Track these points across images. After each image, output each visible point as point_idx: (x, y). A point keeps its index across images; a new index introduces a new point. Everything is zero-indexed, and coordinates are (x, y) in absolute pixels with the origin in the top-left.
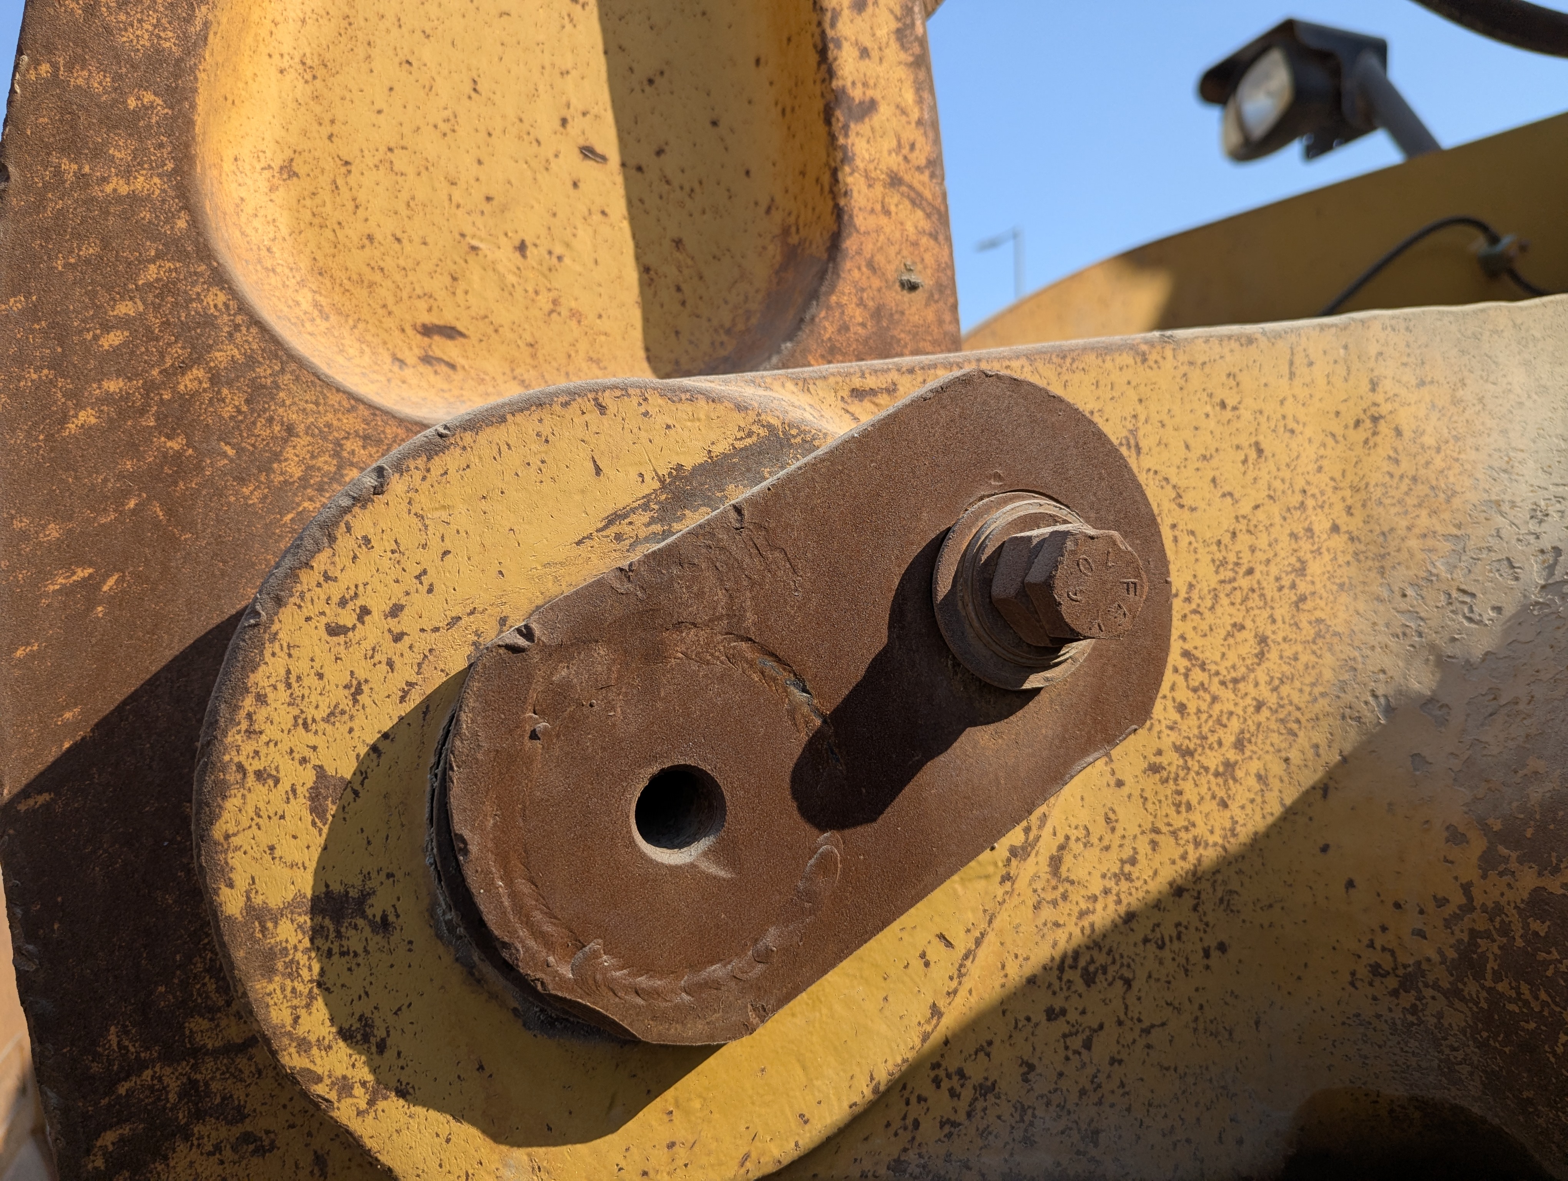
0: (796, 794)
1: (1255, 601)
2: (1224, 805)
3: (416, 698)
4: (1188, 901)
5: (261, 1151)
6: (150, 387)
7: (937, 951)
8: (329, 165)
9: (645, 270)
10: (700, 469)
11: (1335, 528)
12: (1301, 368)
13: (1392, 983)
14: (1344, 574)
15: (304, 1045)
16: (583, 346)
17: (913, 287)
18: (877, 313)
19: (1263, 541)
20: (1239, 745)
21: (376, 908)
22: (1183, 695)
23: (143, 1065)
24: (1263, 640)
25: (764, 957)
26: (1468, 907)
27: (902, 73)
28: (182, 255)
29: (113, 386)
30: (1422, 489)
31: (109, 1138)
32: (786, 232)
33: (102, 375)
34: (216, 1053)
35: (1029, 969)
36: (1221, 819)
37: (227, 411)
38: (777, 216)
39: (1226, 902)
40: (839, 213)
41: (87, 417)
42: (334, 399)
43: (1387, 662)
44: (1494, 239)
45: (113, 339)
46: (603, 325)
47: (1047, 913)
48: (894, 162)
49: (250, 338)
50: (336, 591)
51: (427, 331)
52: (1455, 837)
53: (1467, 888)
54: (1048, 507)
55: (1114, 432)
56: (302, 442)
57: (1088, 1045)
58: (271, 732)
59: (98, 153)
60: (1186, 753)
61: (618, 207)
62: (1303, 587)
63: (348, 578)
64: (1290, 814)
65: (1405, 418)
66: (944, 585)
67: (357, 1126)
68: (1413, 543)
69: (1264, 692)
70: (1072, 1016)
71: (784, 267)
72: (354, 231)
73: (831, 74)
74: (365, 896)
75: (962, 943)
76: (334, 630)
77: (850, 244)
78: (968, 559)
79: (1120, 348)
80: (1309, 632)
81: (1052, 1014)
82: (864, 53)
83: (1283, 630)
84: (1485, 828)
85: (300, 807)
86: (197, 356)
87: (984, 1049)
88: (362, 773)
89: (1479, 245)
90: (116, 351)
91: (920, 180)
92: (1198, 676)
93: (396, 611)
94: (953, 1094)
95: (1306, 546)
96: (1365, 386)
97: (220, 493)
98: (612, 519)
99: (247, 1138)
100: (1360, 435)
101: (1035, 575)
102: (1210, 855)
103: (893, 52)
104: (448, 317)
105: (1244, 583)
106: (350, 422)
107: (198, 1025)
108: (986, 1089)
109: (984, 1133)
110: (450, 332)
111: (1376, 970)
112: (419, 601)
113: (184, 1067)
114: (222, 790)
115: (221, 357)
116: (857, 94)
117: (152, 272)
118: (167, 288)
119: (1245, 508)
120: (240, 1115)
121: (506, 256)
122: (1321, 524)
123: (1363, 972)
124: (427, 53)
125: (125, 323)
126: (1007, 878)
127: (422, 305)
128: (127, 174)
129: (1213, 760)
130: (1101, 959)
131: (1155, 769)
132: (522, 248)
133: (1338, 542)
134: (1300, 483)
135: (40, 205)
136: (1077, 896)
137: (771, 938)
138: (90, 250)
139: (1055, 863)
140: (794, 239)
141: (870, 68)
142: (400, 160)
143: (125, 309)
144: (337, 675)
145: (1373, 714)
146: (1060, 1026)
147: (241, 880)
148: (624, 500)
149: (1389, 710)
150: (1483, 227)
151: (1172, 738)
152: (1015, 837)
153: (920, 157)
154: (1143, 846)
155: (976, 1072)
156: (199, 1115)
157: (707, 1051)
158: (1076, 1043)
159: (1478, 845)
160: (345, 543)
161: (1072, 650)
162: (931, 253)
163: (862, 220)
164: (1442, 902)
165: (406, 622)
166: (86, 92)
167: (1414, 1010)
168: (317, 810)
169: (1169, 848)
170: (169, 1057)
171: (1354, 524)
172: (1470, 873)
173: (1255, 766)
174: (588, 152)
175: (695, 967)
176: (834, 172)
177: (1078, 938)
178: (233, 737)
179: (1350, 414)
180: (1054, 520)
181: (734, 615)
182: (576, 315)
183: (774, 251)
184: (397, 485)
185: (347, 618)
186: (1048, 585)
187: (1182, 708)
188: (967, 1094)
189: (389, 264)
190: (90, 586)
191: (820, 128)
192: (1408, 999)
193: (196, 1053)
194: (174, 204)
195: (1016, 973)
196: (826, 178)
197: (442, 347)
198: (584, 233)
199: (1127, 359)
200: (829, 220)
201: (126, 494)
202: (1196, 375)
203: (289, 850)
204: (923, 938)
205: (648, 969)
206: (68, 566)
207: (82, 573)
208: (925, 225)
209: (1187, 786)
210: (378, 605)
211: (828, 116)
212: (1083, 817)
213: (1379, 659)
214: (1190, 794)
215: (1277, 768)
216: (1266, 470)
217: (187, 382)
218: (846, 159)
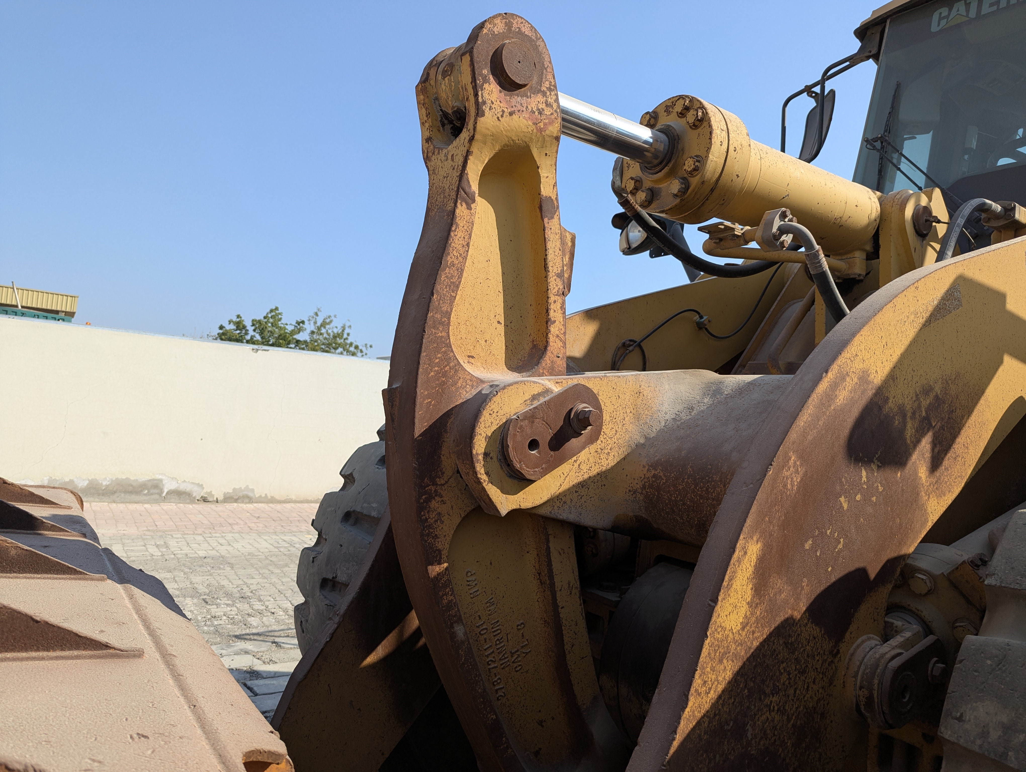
0: (549, 445)
1: (616, 424)
2: (607, 460)
3: (499, 425)
4: (599, 476)
5: (444, 503)
6: (441, 369)
7: (562, 475)
8: (456, 324)
9: (506, 346)
10: (537, 394)
11: (631, 412)
12: (628, 383)
13: (632, 493)
14: (632, 421)
15: (481, 474)
16: (494, 361)
17: (559, 357)
18: (552, 362)
19: (618, 413)
20: (611, 449)
21: (491, 455)
22: (602, 439)
23: (430, 485)
24: (616, 431)
25: (542, 468)
26: (644, 478)
27: (561, 315)
28: (448, 347)
29: (436, 369)
30: (647, 406)
31: (424, 497)
32: (533, 341)
33: (435, 367)
34: (439, 485)
35: (574, 483)
36: (606, 462)
37: (451, 374)
38: (531, 337)
39: (606, 477)
40: (547, 342)
41: (432, 374)
42: (466, 373)
43: (637, 437)
44: (701, 317)
45: (437, 361)
46: (498, 357)
47: (577, 474)
48: (558, 332)
49: (455, 361)
50: (491, 409)
51: (469, 357)
52: (644, 467)
53: (645, 475)
54: (587, 405)
55: (595, 392)
56: (461, 380)
57: (581, 498)
58: (482, 428)
59: (438, 328)
60: (602, 450)
61: (503, 334)
62: (624, 422)
63: (493, 407)
64: (618, 463)
65: (645, 393)
66: (572, 417)
67: (485, 487)
68: (644, 416)
69: (616, 440)
70: (579, 493)
71: (532, 349)
72: (459, 337)
73: (548, 315)
74: (490, 453)
75: (566, 475)
76: (490, 414)
77: (549, 348)
78: (576, 413)
79: (598, 377)
80: (624, 430)
81: (576, 492)
82: (555, 311)
83: (620, 430)
84: (648, 465)
85: (484, 439)
86: (448, 365)
87: (565, 496)
88: (491, 435)
89: (697, 318)
90: (437, 363)
91: (562, 336)
92: (605, 436)
93: (497, 412)
94: (560, 502)
95: (625, 415)
96: (639, 386)
97: (449, 388)
98: (525, 401)
99: (442, 501)
100: (637, 395)
101: (587, 416)
102: (604, 469)
103: (560, 311)
104: (472, 354)
105: (614, 420)
106: (468, 377)
107: (438, 479)
108: (565, 502)
109: (564, 510)
110: (473, 357)
111: (630, 491)
112: (500, 411)
113: (435, 487)
114: (475, 435)
115: (451, 364)
116: (553, 319)
117: (443, 349)
118: (445, 352)
119: (616, 407)
120: (442, 497)
121: (483, 342)
122: (628, 411)
123: (627, 491)
124: (474, 302)
125: (439, 358)
126: (573, 465)
127: (469, 351)
128: (441, 332)
129: (606, 451)
130: (585, 484)
131: (596, 452)
132: (486, 341)
133: (631, 414)
134: (625, 403)
135: (429, 337)
136: (582, 473)
137: (544, 466)
138: (435, 345)
139: (579, 465)
140: (535, 343)
141: (556, 314)
142: (468, 323)
143: (439, 355)
144: (490, 421)
145: (633, 446)
146: (577, 494)
147: (476, 449)
148: (527, 398)
149: (636, 446)
150: (698, 313)
151: (599, 446)
152: (575, 458)
153: (562, 332)
154: (593, 465)
155: (564, 499)
156: (436, 495)
157: (535, 481)
158: (579, 497)
159: (647, 467)
160: (492, 402)
161: (589, 428)
162: (562, 350)
163: (551, 344)
164: (641, 478)
165: (498, 414)
166: (437, 318)
167: (635, 498)
168: (486, 440)
169: (597, 466)
170: (433, 485)
171: (634, 412)
172: (645, 472)
173: (613, 453)
174: (499, 322)
175: (534, 468)
176: (547, 334)
177: (581, 480)
178: (477, 428)
179: (635, 391)
180: (588, 408)
181: (543, 418)
182: (494, 355)
183: (530, 345)
184: (499, 394)
185: (492, 413)
186: (588, 418)
187: (602, 441)
188: (562, 503)
189: (464, 343)
190: (430, 402)
191: (545, 325)
192: (634, 496)
193: (437, 484)
194: (447, 338)
195: (571, 484)
196: (545, 334)
197: (472, 360)
198: (496, 339)
199: (598, 379)
200: (545, 343)
201: (436, 387)
202: (610, 383)
203: (482, 445)
204: (560, 473)
205: (528, 468)
206: (428, 399)
207: (429, 400)
208: (562, 345)
209: (601, 455)
210: (495, 412)
211: (547, 323)
212: (584, 458)
213: (636, 436)
214: (602, 457)
215: (617, 454)
216: (620, 401)
217: (446, 369)
218: (550, 332)
